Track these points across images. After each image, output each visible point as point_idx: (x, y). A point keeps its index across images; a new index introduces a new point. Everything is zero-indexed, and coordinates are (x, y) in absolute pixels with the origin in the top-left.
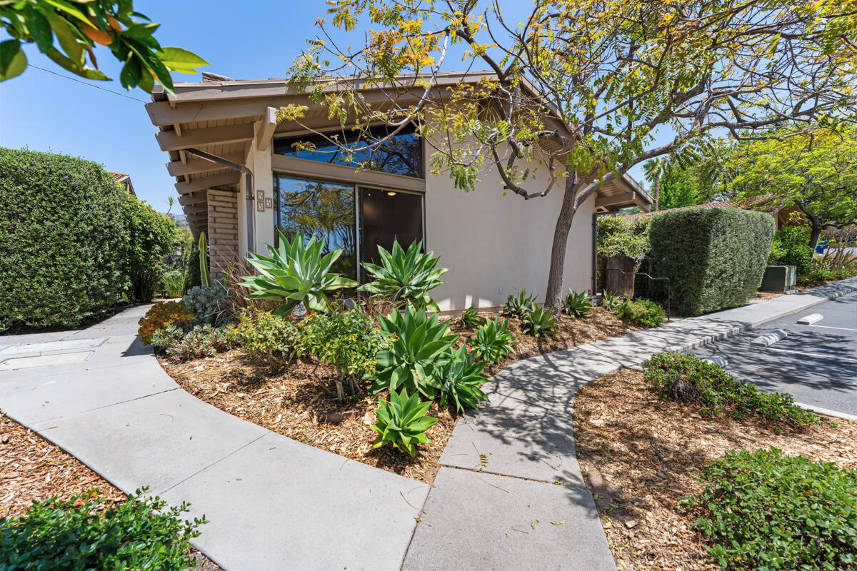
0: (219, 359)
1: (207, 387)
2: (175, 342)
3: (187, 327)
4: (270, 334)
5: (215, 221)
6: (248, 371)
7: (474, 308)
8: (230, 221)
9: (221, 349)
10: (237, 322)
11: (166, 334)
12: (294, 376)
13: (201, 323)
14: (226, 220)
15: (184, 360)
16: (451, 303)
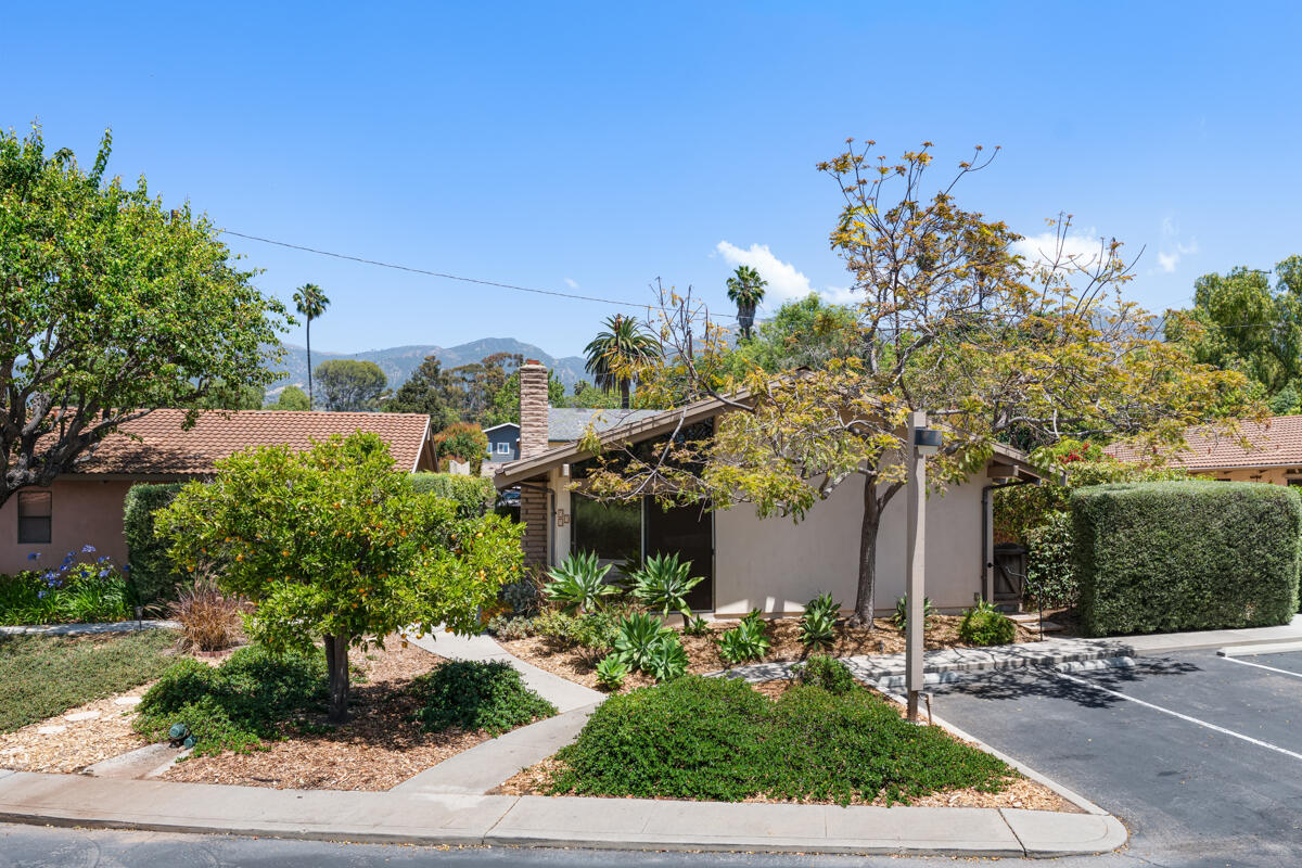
0: (528, 640)
1: (522, 655)
2: (502, 628)
3: (509, 617)
4: (556, 625)
5: (527, 513)
6: (545, 648)
7: (778, 613)
8: (540, 511)
9: (530, 635)
10: (539, 615)
11: (498, 621)
12: (572, 653)
13: (518, 615)
14: (535, 511)
15: (507, 640)
16: (749, 605)
